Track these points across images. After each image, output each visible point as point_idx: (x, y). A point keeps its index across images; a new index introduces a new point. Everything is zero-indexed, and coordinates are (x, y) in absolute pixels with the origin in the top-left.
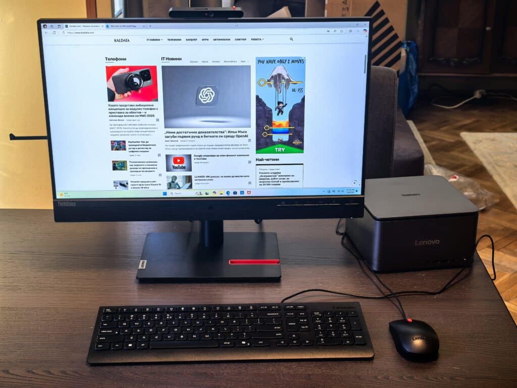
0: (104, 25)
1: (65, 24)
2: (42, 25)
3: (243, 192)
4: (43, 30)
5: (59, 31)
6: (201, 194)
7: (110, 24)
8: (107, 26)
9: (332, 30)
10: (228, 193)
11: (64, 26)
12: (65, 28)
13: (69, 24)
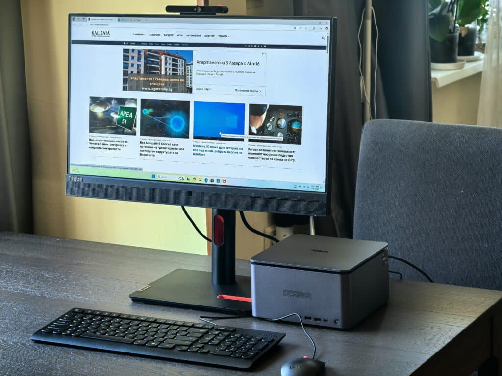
0: (117, 18)
1: (88, 17)
2: (72, 17)
3: (219, 180)
4: (73, 22)
5: (84, 23)
6: (183, 179)
7: (120, 18)
8: (119, 20)
9: (298, 27)
10: (206, 180)
11: (88, 19)
12: (88, 21)
13: (91, 18)
